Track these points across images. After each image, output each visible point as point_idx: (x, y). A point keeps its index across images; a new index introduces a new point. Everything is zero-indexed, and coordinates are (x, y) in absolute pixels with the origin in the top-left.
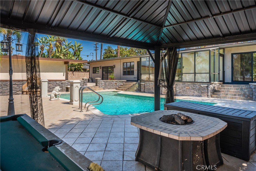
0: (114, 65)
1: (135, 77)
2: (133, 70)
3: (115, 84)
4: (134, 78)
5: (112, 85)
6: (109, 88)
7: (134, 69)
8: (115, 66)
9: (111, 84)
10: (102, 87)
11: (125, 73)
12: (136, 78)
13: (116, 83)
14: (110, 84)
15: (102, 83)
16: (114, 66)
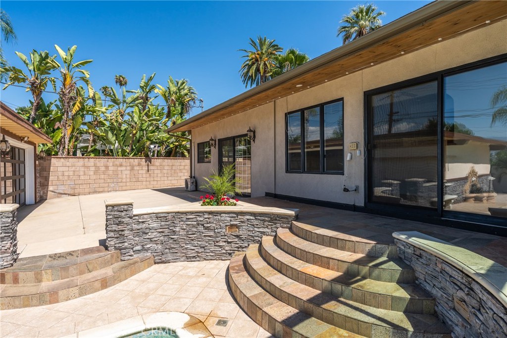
0: (250, 131)
1: (351, 185)
2: (341, 148)
3: (228, 232)
4: (346, 190)
5: (212, 233)
6: (191, 254)
7: (342, 145)
8: (254, 132)
9: (207, 228)
10: (147, 250)
11: (294, 164)
12: (356, 190)
13: (232, 226)
14: (201, 228)
15: (144, 226)
16: (252, 134)
